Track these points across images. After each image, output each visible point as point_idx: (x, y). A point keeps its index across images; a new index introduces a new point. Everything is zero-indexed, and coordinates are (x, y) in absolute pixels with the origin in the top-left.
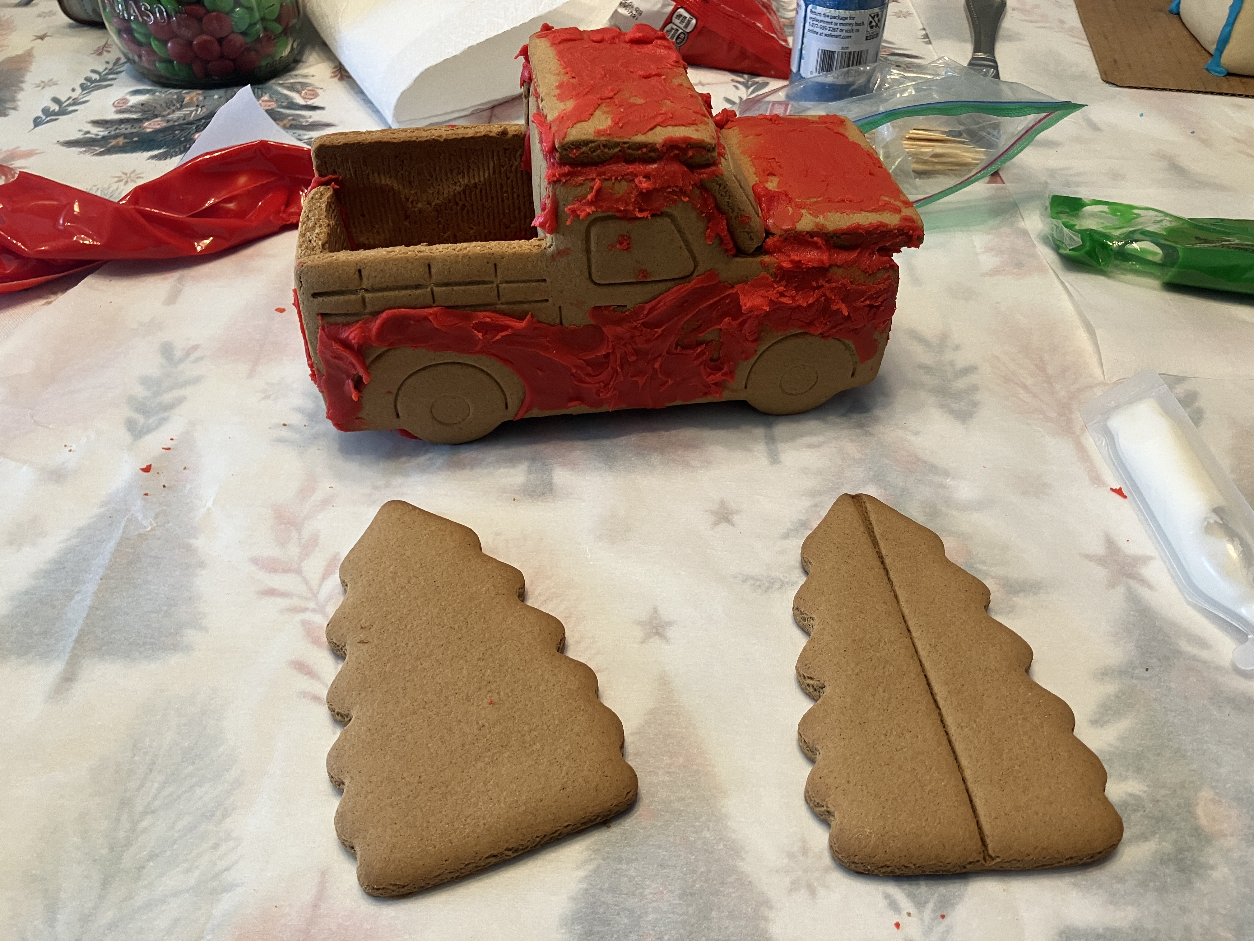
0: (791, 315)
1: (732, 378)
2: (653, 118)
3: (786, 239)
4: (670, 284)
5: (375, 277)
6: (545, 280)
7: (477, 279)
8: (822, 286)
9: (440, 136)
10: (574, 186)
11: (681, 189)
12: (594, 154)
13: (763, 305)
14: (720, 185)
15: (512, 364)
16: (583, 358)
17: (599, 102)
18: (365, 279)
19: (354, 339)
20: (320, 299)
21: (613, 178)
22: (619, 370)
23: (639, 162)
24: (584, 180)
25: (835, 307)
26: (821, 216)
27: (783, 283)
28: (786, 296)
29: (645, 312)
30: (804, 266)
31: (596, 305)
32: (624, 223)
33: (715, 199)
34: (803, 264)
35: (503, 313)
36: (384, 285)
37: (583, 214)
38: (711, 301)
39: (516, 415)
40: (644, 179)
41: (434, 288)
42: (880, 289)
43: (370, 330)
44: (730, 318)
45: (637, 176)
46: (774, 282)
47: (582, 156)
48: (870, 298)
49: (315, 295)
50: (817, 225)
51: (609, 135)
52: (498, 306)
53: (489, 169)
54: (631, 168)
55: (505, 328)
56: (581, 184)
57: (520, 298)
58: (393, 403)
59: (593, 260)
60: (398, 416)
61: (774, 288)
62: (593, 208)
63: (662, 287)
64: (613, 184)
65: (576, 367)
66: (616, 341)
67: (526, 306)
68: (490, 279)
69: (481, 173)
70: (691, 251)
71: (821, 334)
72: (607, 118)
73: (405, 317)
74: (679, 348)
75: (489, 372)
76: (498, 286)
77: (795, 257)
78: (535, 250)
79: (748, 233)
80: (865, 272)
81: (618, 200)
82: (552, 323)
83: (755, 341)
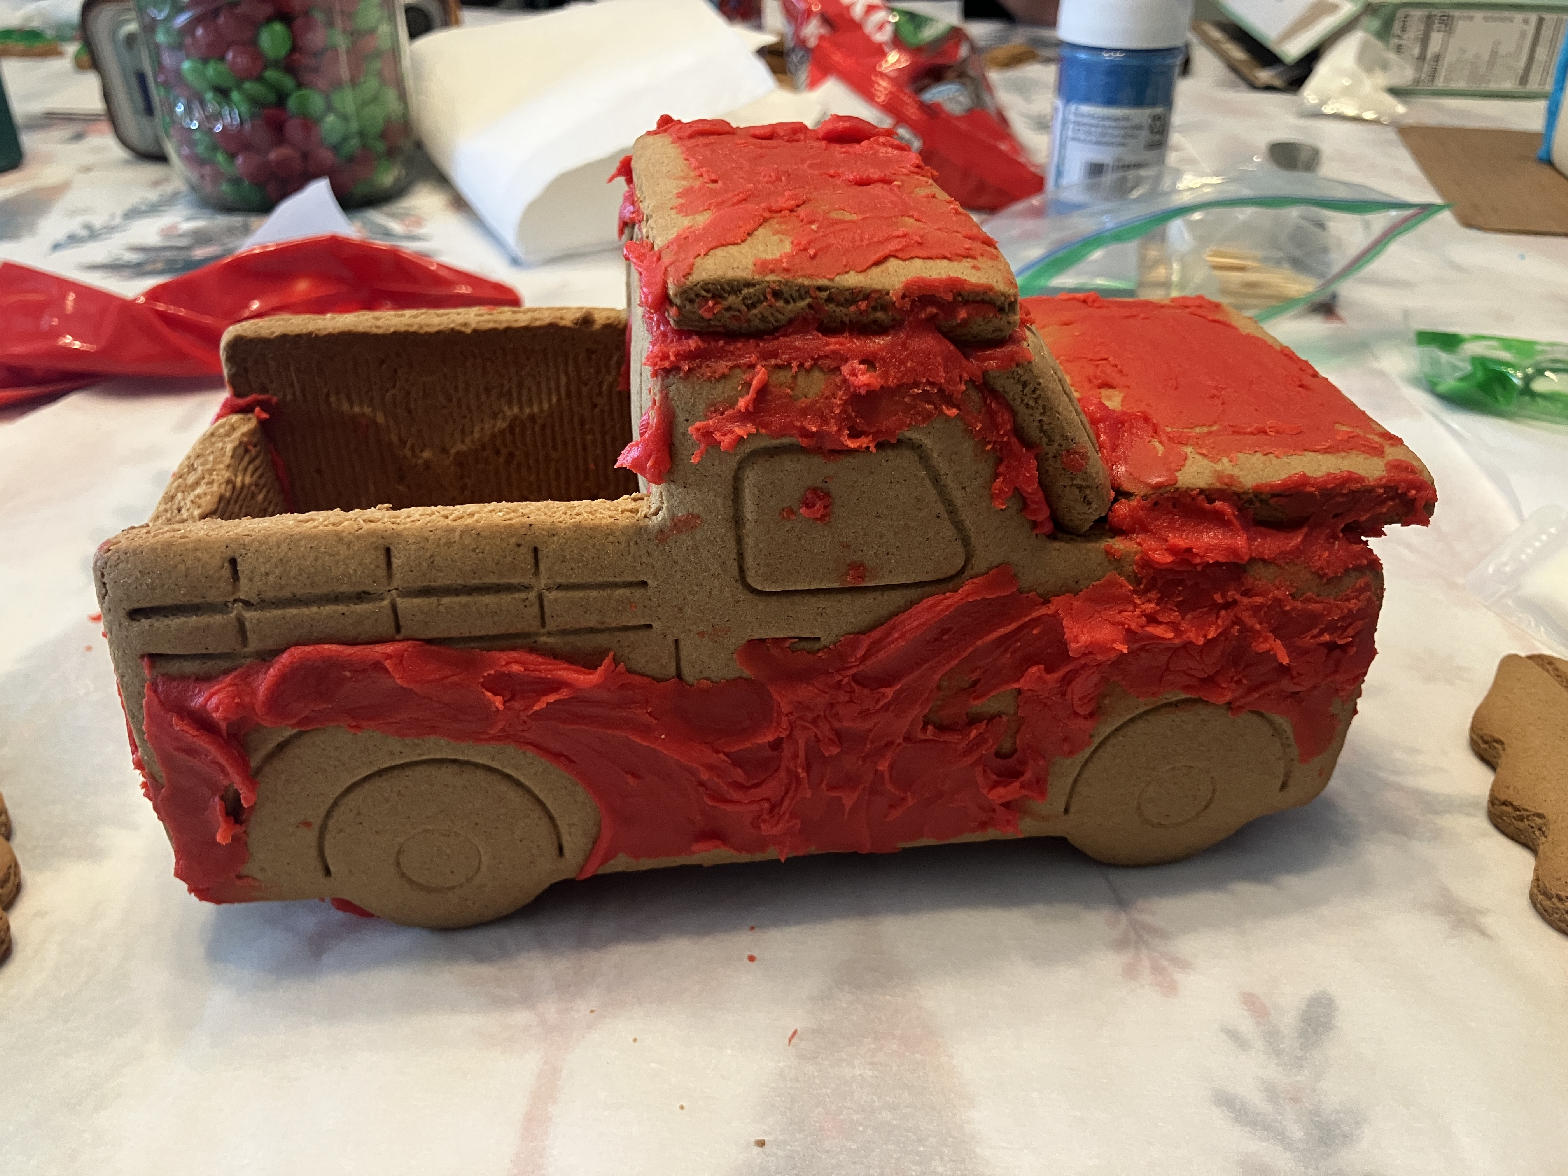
0: (1168, 663)
1: (1043, 793)
2: (882, 242)
3: (1156, 504)
4: (913, 593)
5: (267, 574)
6: (644, 584)
7: (492, 580)
8: (1235, 602)
9: (466, 325)
10: (709, 379)
11: (941, 391)
12: (755, 311)
13: (1115, 641)
14: (1025, 385)
15: (571, 761)
16: (727, 750)
17: (766, 215)
18: (243, 580)
19: (217, 709)
20: (145, 623)
21: (794, 364)
22: (803, 775)
23: (851, 333)
24: (732, 368)
25: (1263, 647)
26: (1225, 460)
27: (1153, 595)
28: (1160, 623)
29: (860, 653)
30: (1198, 560)
31: (757, 637)
32: (817, 461)
33: (1014, 413)
34: (1197, 554)
35: (554, 655)
36: (287, 593)
37: (727, 439)
38: (1003, 631)
39: (582, 869)
40: (862, 367)
41: (399, 600)
42: (1350, 610)
43: (254, 693)
44: (1042, 666)
45: (846, 361)
46: (1135, 592)
47: (728, 314)
48: (1331, 628)
49: (135, 614)
50: (1219, 476)
51: (787, 270)
52: (543, 639)
53: (558, 389)
54: (833, 344)
55: (555, 686)
56: (724, 376)
57: (592, 621)
58: (314, 844)
59: (750, 542)
60: (328, 872)
61: (1136, 606)
62: (750, 428)
63: (897, 599)
64: (795, 377)
65: (710, 768)
66: (796, 715)
67: (602, 640)
68: (525, 581)
69: (544, 397)
70: (959, 526)
71: (1229, 703)
72: (781, 240)
73: (334, 665)
74: (930, 727)
75: (522, 779)
76: (540, 597)
77: (1181, 541)
78: (625, 520)
79: (1081, 488)
80: (1319, 574)
81: (804, 412)
82: (659, 676)
83: (1091, 715)
